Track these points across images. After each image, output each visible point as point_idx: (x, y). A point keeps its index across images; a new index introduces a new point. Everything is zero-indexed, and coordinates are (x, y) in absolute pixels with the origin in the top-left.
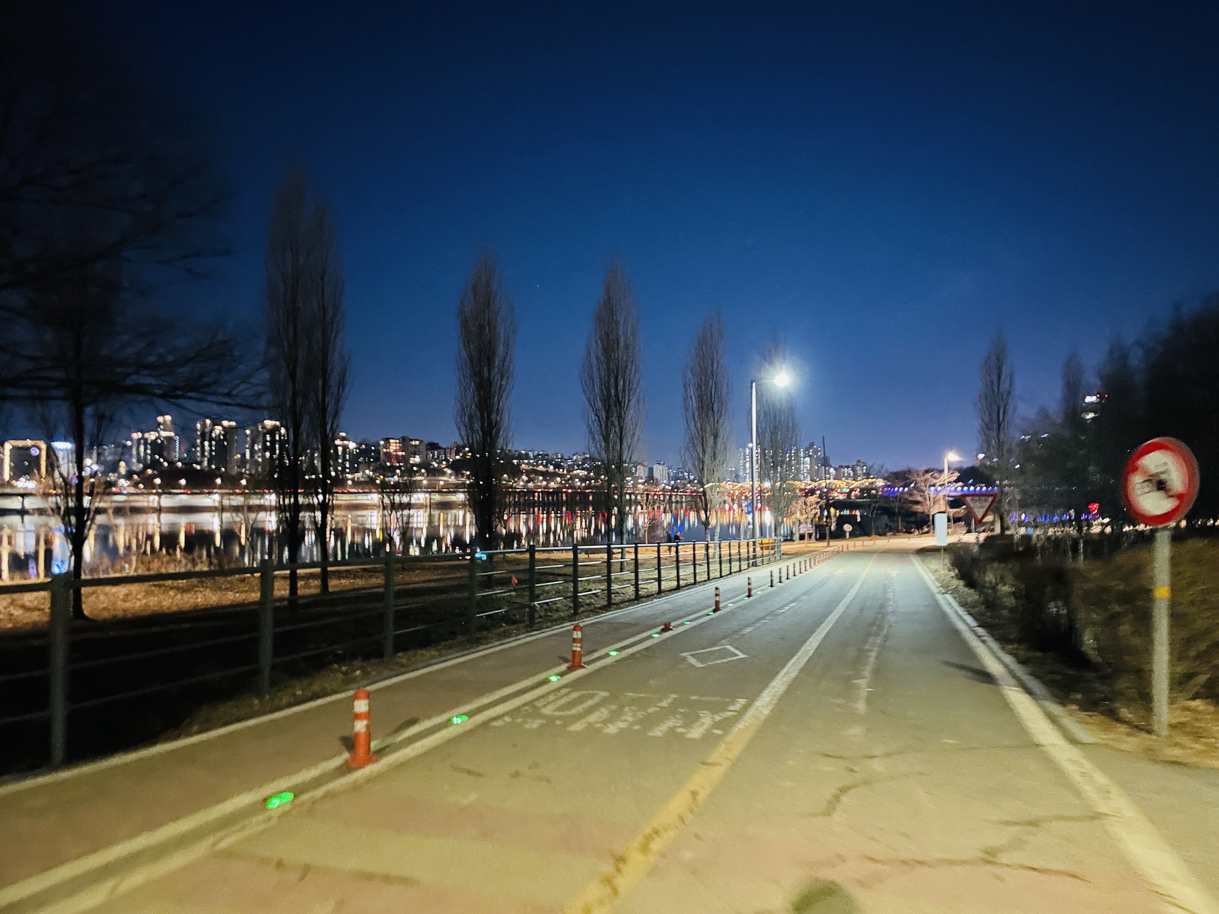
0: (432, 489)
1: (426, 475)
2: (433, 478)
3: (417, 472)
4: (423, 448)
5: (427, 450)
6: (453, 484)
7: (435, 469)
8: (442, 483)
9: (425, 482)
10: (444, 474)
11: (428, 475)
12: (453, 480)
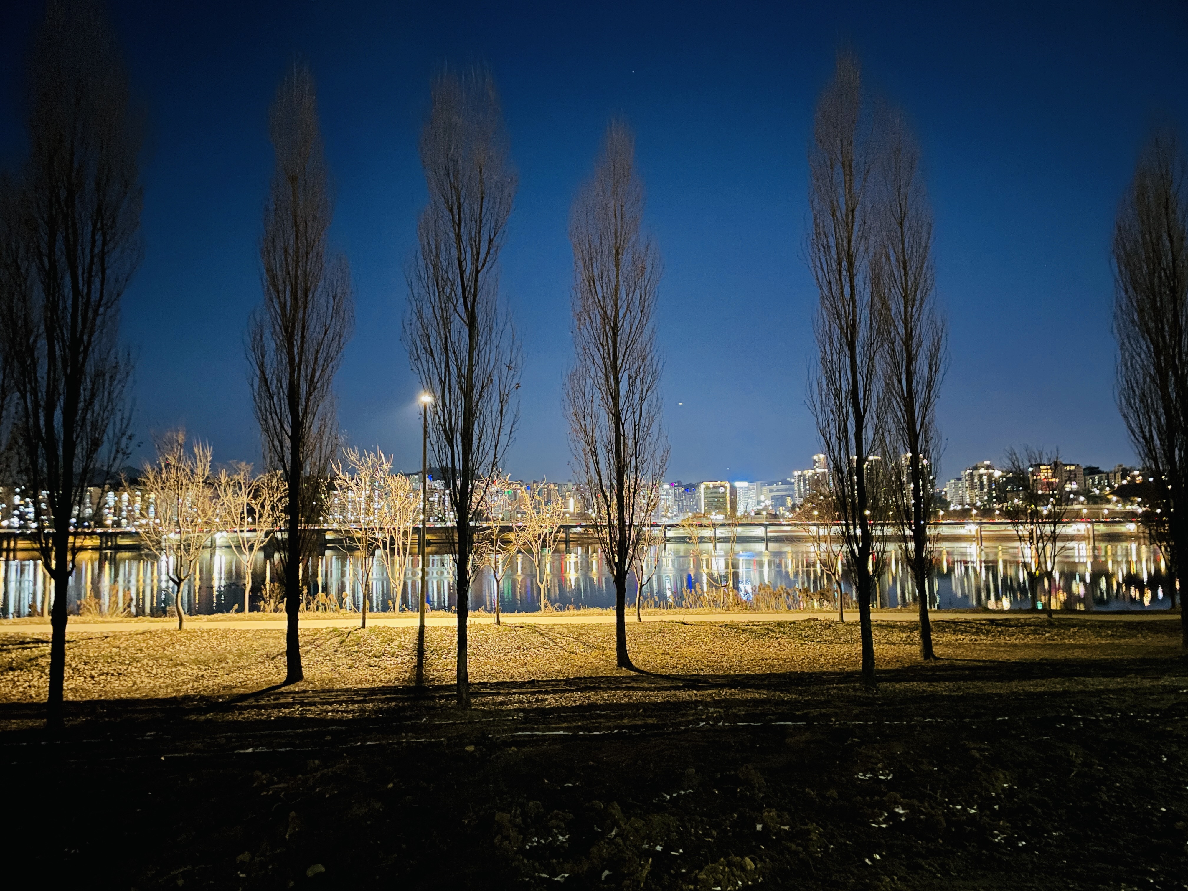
0: (1093, 519)
1: (1085, 502)
2: (1096, 506)
3: (1074, 499)
4: (1080, 474)
5: (1085, 475)
6: (1121, 513)
7: (1095, 496)
8: (1106, 512)
9: (1085, 511)
10: (1109, 501)
11: (1088, 503)
12: (1119, 508)
